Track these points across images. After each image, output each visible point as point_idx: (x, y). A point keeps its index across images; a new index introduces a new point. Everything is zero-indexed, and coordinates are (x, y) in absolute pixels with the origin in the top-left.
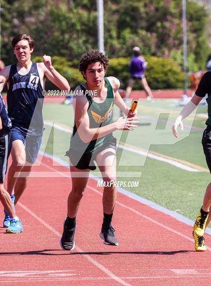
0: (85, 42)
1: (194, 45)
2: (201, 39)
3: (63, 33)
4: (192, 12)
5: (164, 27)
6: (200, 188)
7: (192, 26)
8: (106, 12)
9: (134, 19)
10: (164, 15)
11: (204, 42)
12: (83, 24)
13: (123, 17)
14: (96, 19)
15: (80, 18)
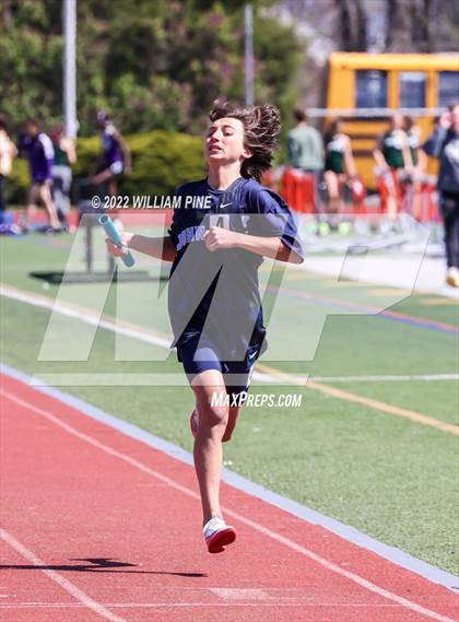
0: (38, 101)
4: (266, 39)
5: (206, 72)
6: (276, 415)
7: (267, 71)
8: (80, 39)
9: (141, 51)
10: (208, 46)
12: (32, 62)
13: (120, 49)
15: (25, 50)
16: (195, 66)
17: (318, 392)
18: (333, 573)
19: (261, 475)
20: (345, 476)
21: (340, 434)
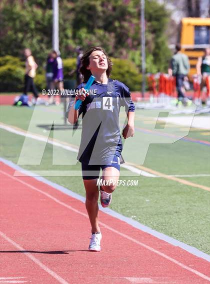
0: (41, 41)
1: (153, 46)
2: (160, 40)
3: (16, 31)
4: (151, 11)
5: (121, 27)
6: (156, 194)
7: (151, 26)
8: (61, 11)
9: (90, 17)
10: (123, 15)
11: (163, 43)
12: (37, 23)
13: (80, 16)
14: (51, 18)
15: (34, 16)
16: (117, 24)
17: (177, 182)
18: (185, 270)
19: (150, 222)
20: (191, 223)
21: (188, 203)
